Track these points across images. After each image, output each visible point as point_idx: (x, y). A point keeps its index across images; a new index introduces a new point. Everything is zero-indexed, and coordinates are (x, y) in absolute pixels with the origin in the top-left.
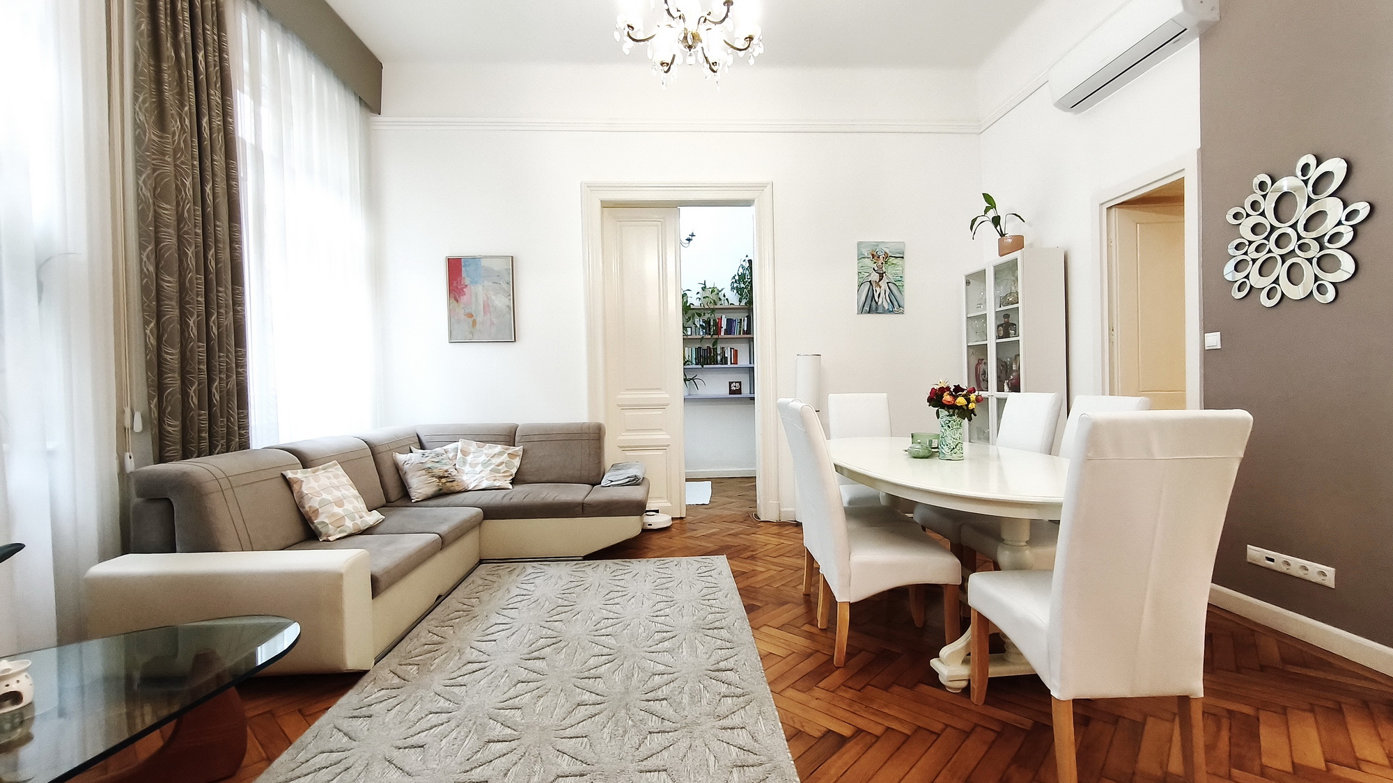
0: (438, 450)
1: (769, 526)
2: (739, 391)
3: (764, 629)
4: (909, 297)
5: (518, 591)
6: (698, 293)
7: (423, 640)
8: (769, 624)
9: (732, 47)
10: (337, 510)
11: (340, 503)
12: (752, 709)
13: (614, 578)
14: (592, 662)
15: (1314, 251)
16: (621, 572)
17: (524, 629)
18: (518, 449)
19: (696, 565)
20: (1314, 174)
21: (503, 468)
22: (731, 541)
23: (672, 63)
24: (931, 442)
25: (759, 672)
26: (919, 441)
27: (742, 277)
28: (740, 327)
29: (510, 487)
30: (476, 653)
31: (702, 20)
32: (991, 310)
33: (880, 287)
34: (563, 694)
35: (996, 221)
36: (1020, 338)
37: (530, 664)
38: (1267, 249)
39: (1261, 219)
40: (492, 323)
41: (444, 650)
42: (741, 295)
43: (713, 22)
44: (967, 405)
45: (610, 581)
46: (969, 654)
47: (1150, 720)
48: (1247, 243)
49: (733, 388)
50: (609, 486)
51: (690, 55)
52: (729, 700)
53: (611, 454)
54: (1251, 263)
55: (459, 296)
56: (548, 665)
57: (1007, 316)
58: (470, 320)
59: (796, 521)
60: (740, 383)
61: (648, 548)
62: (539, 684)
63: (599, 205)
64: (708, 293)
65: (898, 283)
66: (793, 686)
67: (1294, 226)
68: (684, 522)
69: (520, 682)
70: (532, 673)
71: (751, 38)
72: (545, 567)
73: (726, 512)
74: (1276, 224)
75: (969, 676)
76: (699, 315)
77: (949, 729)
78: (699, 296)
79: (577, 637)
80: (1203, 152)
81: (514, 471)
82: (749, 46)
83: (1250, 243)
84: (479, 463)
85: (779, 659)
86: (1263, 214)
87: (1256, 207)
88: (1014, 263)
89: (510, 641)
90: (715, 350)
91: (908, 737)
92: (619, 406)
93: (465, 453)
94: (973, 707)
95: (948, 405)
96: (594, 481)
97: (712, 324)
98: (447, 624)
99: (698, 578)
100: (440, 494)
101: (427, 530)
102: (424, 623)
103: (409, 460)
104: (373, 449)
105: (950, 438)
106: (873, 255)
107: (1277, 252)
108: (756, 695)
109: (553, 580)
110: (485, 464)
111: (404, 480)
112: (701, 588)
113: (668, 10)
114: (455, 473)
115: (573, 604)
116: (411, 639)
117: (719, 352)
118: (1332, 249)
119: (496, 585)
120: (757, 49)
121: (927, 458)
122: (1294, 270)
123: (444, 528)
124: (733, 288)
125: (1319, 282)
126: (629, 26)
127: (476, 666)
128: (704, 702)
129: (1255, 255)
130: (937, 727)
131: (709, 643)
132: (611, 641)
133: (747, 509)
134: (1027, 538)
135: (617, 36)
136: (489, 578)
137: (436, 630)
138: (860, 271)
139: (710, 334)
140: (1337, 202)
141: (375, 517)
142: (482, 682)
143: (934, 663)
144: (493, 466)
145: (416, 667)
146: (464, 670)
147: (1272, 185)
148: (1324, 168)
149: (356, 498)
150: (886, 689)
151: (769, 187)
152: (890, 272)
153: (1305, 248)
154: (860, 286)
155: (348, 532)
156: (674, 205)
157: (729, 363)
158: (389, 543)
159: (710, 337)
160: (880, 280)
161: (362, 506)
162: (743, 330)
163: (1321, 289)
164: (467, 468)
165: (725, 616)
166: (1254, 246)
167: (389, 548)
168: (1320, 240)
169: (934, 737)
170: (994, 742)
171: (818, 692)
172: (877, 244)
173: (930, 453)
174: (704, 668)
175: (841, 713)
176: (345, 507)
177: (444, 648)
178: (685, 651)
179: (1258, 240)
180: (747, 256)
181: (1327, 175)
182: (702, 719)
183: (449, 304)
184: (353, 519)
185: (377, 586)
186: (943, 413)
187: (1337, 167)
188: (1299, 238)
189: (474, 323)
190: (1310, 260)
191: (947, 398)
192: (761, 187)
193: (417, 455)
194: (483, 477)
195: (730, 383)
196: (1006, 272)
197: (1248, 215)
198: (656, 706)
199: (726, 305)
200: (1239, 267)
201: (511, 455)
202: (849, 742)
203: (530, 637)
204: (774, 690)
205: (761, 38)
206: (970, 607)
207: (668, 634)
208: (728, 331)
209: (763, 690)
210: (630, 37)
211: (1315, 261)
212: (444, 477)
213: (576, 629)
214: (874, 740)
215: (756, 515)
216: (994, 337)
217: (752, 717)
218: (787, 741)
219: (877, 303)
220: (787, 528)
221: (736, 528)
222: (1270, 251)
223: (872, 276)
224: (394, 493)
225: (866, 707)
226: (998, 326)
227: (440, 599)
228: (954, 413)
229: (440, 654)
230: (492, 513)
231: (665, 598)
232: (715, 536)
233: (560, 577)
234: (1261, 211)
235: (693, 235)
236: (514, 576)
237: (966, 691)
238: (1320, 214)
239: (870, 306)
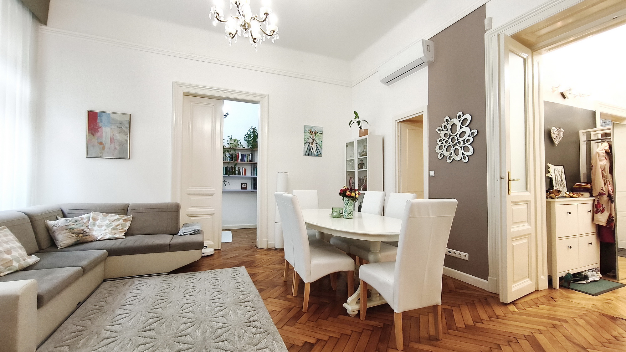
0: (77, 218)
1: (263, 251)
2: (246, 188)
3: (269, 299)
4: (324, 151)
5: (131, 295)
6: (228, 141)
7: (71, 330)
8: (270, 297)
9: (265, 33)
10: (7, 256)
11: (8, 252)
12: (270, 338)
13: (187, 282)
14: (182, 327)
15: (462, 145)
16: (191, 279)
17: (138, 315)
18: (130, 217)
19: (231, 272)
20: (462, 118)
21: (120, 227)
22: (246, 259)
23: (235, 35)
24: (340, 211)
25: (270, 320)
26: (336, 211)
27: (249, 136)
28: (248, 158)
29: (124, 237)
30: (108, 333)
31: (253, 18)
32: (356, 158)
33: (313, 145)
34: (168, 347)
35: (359, 122)
36: (367, 169)
37: (145, 334)
38: (448, 143)
39: (447, 132)
40: (115, 148)
41: (86, 334)
42: (249, 143)
43: (259, 21)
44: (355, 196)
45: (186, 284)
46: (359, 299)
47: (421, 316)
48: (443, 140)
49: (243, 187)
50: (183, 235)
51: (246, 33)
52: (258, 335)
53: (183, 219)
54: (444, 147)
55: (95, 133)
56: (156, 333)
57: (362, 160)
58: (101, 146)
59: (275, 248)
60: (247, 184)
61: (203, 265)
62: (152, 344)
63: (182, 94)
64: (233, 141)
65: (320, 144)
66: (286, 324)
67: (456, 135)
68: (220, 251)
69: (140, 345)
70: (147, 339)
71: (274, 31)
72: (147, 280)
73: (241, 246)
74: (451, 134)
75: (359, 309)
76: (228, 151)
77: (354, 332)
78: (228, 142)
79: (171, 315)
80: (429, 106)
81: (127, 229)
82: (272, 34)
83: (444, 140)
84: (104, 225)
85: (278, 312)
86: (447, 130)
87: (445, 128)
88: (365, 140)
89: (130, 324)
90: (235, 168)
91: (339, 339)
92: (188, 194)
93: (95, 219)
94: (360, 322)
95: (348, 196)
96: (174, 232)
97: (234, 156)
98: (86, 318)
99: (233, 278)
100: (78, 243)
101: (72, 265)
102: (70, 320)
103: (57, 224)
104: (31, 218)
105: (348, 209)
106: (310, 131)
107: (451, 144)
108: (271, 331)
109: (152, 286)
110: (108, 226)
111: (52, 236)
112: (235, 283)
113: (239, 11)
114: (88, 231)
115: (166, 298)
116: (61, 331)
117: (237, 170)
118: (467, 144)
119: (116, 292)
120: (276, 37)
121: (339, 218)
122: (456, 150)
123: (84, 263)
124: (245, 140)
125: (463, 155)
126: (217, 13)
127: (109, 340)
128: (246, 338)
129: (445, 144)
130: (349, 332)
131: (243, 309)
132: (190, 315)
133: (251, 243)
134: (379, 250)
135: (210, 16)
136: (110, 289)
137: (78, 323)
138: (305, 138)
139: (233, 161)
140: (468, 129)
141: (33, 259)
142: (115, 349)
143: (345, 305)
144: (113, 226)
145: (67, 347)
146: (102, 344)
147: (450, 120)
148: (465, 117)
149: (21, 248)
150: (326, 319)
151: (267, 96)
152: (317, 139)
153: (459, 143)
154: (305, 144)
155: (15, 269)
156: (222, 99)
157: (242, 175)
158: (48, 274)
159: (233, 162)
160: (313, 142)
161: (24, 253)
162: (249, 160)
163: (464, 157)
164: (96, 228)
165: (249, 296)
166: (445, 141)
167: (50, 277)
168: (464, 141)
169: (349, 337)
170: (371, 335)
171: (298, 325)
172: (312, 127)
173: (339, 216)
174: (243, 322)
175: (308, 333)
176: (12, 254)
177: (85, 333)
178: (232, 315)
179: (446, 139)
180: (252, 126)
181: (466, 119)
182: (247, 347)
183: (88, 136)
184: (18, 261)
185: (41, 301)
186: (346, 199)
187: (468, 117)
188: (458, 139)
189: (104, 148)
190: (461, 147)
191: (348, 193)
192: (264, 96)
193: (61, 222)
194: (107, 233)
195: (242, 184)
196: (362, 143)
197: (443, 130)
198: (221, 344)
199: (241, 147)
200: (440, 148)
201: (125, 220)
202: (315, 346)
203: (142, 319)
204: (278, 327)
205: (278, 32)
206: (360, 280)
207: (222, 307)
208: (242, 160)
209: (273, 328)
210: (217, 18)
211: (462, 148)
212: (81, 233)
213: (170, 311)
214: (325, 343)
215: (256, 246)
216: (357, 169)
217: (270, 341)
218: (288, 350)
219: (311, 152)
220: (271, 251)
221: (247, 253)
222: (449, 143)
223: (310, 140)
224: (45, 243)
225: (320, 328)
226: (358, 165)
227: (80, 304)
228: (350, 199)
229: (84, 337)
230: (112, 252)
231: (217, 290)
232: (238, 257)
233: (156, 285)
234: (447, 129)
235: (228, 114)
236: (127, 287)
237: (358, 315)
238: (464, 132)
239: (309, 153)
